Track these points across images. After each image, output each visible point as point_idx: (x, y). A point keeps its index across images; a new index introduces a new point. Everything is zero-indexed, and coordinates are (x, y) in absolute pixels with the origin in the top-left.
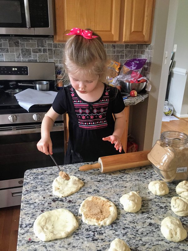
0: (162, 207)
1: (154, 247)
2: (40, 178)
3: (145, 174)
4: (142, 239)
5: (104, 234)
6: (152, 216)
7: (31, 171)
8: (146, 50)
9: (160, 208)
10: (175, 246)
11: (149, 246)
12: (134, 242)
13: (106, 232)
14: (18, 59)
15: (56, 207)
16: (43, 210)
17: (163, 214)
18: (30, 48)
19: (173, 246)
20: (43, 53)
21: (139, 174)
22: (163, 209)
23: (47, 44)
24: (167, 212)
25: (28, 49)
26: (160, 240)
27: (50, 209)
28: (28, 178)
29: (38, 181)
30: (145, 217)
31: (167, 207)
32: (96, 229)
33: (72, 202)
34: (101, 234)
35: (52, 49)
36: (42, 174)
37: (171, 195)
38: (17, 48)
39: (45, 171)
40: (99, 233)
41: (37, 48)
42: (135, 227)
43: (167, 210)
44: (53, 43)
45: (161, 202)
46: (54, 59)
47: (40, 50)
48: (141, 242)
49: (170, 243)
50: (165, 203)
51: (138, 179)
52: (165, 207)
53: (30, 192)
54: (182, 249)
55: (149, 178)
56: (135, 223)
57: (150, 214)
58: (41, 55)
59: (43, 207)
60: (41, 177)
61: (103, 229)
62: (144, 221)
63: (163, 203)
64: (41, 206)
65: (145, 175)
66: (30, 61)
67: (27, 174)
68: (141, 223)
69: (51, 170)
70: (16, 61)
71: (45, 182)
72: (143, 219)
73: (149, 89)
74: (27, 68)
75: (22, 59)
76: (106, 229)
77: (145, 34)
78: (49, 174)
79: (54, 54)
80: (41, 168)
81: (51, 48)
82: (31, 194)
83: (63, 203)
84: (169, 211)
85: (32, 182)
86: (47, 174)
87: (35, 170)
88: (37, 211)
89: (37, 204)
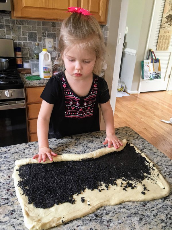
1: (117, 214)
2: (3, 157)
4: (106, 208)
10: (135, 212)
11: (112, 214)
12: (99, 212)
16: (9, 189)
19: (134, 212)
21: (100, 147)
23: (4, 20)
26: (122, 208)
29: (2, 160)
36: (6, 152)
39: (8, 149)
44: (10, 19)
48: (105, 211)
49: (131, 210)
54: (141, 214)
59: (9, 186)
60: (5, 156)
69: (14, 148)
71: (9, 161)
73: (105, 68)
77: (101, 15)
78: (13, 153)
79: (12, 30)
80: (4, 147)
86: (11, 153)
88: (3, 191)
89: (2, 183)
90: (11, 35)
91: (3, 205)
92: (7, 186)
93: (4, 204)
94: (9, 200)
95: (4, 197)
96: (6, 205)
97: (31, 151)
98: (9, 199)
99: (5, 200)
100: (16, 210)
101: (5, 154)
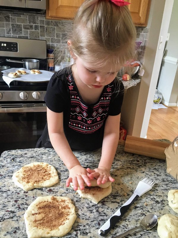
0: (158, 201)
2: (18, 161)
3: (138, 161)
5: (89, 234)
6: (146, 212)
7: (9, 152)
8: (141, 33)
9: (156, 203)
13: (92, 232)
14: (8, 34)
15: (34, 197)
16: (17, 200)
17: (160, 210)
18: (21, 24)
20: (35, 30)
21: (131, 161)
22: (160, 204)
23: (39, 20)
24: (164, 208)
25: (19, 25)
27: (25, 199)
28: (4, 160)
29: (15, 164)
30: (138, 213)
31: (163, 202)
32: (79, 227)
33: (53, 192)
34: (85, 233)
35: (44, 27)
36: (22, 156)
37: (169, 188)
38: (7, 23)
39: (25, 153)
40: (83, 233)
41: (28, 24)
42: (126, 226)
43: (164, 205)
44: (45, 20)
45: (156, 195)
46: (46, 37)
47: (31, 27)
50: (161, 196)
51: (130, 167)
52: (162, 201)
53: (5, 178)
55: (143, 166)
56: (127, 220)
57: (144, 210)
58: (33, 32)
59: (18, 196)
60: (20, 160)
61: (87, 227)
62: (138, 218)
63: (159, 196)
64: (16, 195)
65: (139, 163)
66: (20, 37)
67: (4, 156)
68: (134, 221)
69: (32, 152)
70: (6, 36)
72: (136, 216)
73: (142, 74)
74: (17, 44)
75: (12, 35)
76: (92, 227)
77: (142, 16)
78: (30, 157)
79: (46, 31)
80: (21, 150)
81: (43, 25)
82: (5, 179)
83: (42, 192)
84: (167, 207)
85: (9, 165)
86: (27, 157)
87: (13, 152)
88: (10, 201)
89: (11, 192)
90: (45, 36)
91: (6, 220)
92: (16, 196)
93: (9, 218)
94: (15, 214)
95: (9, 210)
96: (11, 219)
97: (49, 158)
98: (15, 212)
99: (10, 213)
100: (21, 228)
101: (20, 157)
